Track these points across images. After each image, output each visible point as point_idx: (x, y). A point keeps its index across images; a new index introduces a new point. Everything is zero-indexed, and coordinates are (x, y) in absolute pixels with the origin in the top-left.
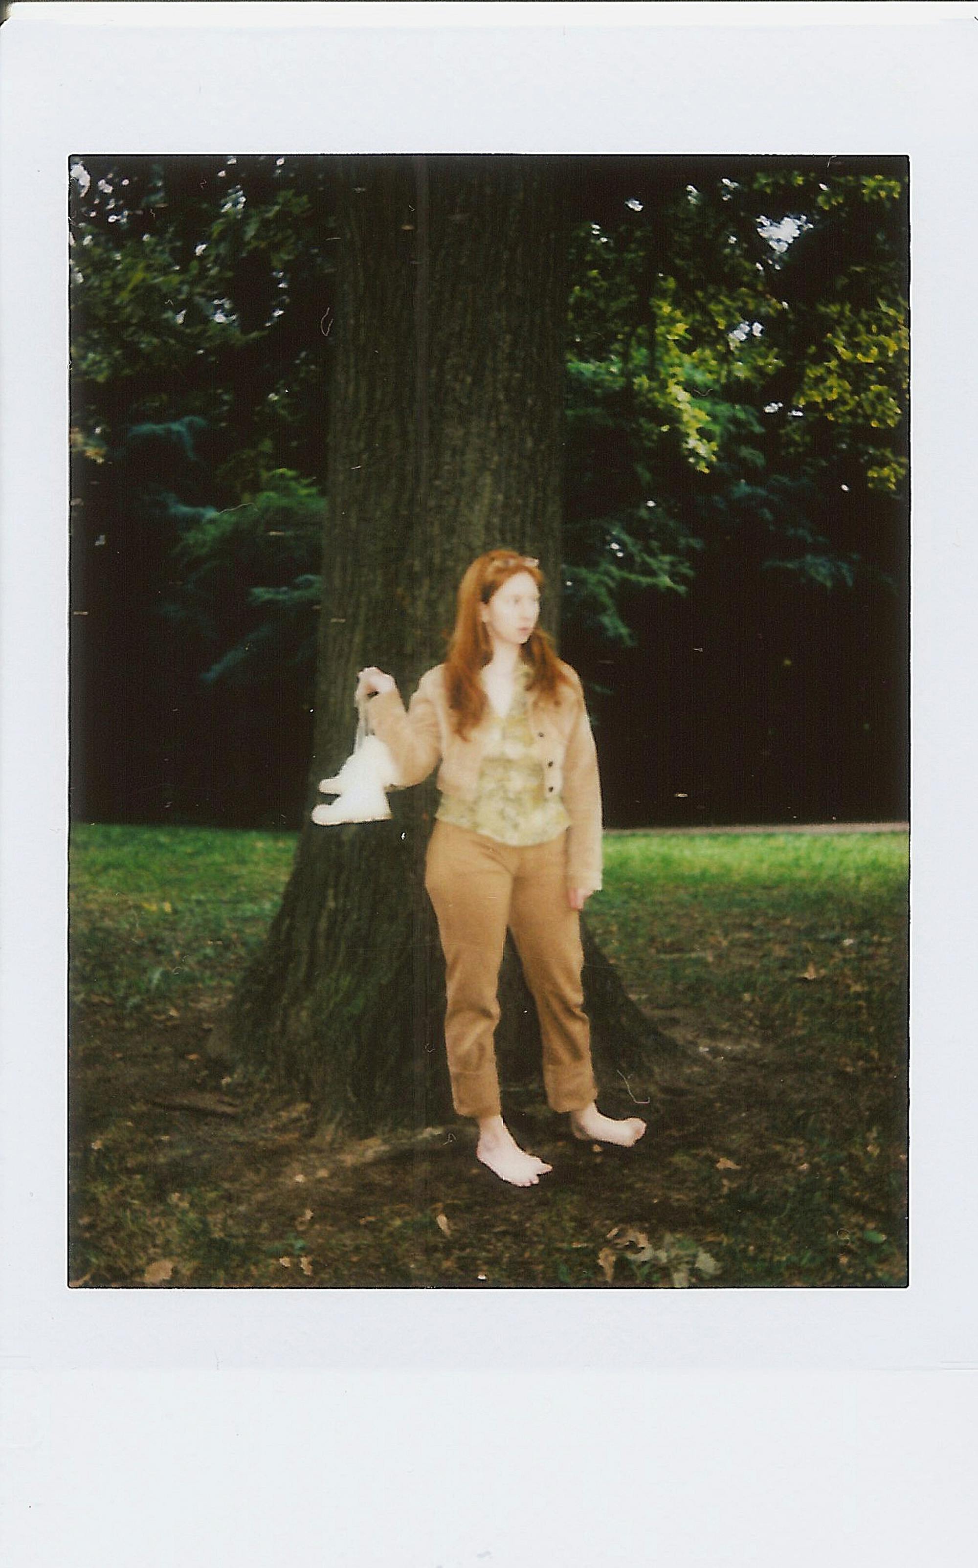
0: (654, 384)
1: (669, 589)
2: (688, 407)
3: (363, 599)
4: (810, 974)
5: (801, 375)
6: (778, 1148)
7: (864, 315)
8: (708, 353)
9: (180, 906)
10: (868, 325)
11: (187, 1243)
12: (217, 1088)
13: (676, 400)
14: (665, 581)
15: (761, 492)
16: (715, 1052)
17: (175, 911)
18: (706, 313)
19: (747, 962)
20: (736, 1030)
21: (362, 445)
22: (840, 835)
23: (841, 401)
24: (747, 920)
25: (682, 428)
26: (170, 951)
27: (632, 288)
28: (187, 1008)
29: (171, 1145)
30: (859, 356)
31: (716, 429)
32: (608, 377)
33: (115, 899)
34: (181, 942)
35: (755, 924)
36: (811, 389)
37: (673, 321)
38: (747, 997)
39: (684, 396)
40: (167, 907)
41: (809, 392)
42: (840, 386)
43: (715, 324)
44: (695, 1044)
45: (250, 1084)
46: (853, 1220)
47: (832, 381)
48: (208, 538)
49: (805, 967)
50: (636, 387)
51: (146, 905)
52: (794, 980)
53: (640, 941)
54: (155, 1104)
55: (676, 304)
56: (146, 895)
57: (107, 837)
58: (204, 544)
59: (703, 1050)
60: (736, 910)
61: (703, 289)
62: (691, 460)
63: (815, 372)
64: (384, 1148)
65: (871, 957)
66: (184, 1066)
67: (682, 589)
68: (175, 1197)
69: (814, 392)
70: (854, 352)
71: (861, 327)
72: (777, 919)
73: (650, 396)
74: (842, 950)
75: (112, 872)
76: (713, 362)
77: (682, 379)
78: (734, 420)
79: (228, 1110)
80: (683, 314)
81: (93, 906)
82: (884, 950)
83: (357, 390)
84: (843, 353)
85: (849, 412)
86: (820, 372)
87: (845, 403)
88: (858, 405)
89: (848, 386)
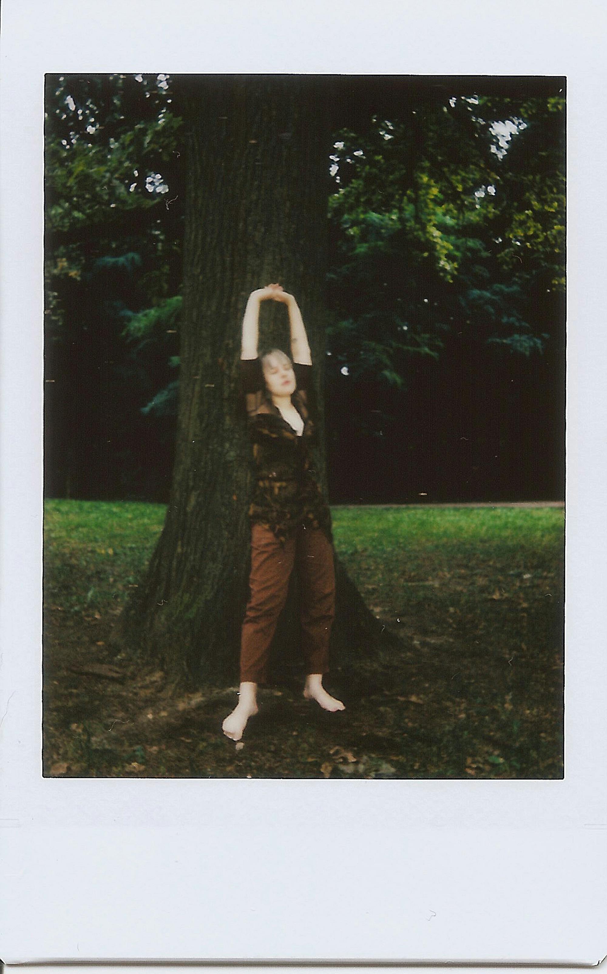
0: (419, 226)
1: (428, 355)
2: (439, 241)
3: (201, 365)
4: (496, 596)
5: (511, 220)
6: (449, 704)
7: (548, 181)
8: (451, 206)
9: (119, 550)
10: (551, 188)
11: (77, 753)
12: (111, 663)
13: (433, 236)
14: (425, 350)
15: (487, 294)
16: (424, 644)
17: (115, 554)
18: (451, 183)
19: (459, 588)
20: (440, 630)
21: (199, 270)
22: (538, 509)
23: (535, 236)
24: (465, 562)
25: (436, 254)
26: (108, 578)
27: (402, 166)
28: (107, 613)
29: (78, 696)
30: (546, 208)
31: (457, 254)
32: (391, 223)
33: (81, 546)
34: (116, 573)
35: (470, 564)
36: (517, 228)
37: (429, 186)
38: (452, 610)
39: (437, 233)
40: (111, 551)
41: (516, 230)
42: (535, 226)
44: (412, 639)
45: (131, 660)
46: (486, 749)
47: (530, 223)
48: (142, 325)
49: (494, 592)
50: (408, 228)
51: (98, 550)
52: (486, 600)
53: (396, 574)
54: (73, 671)
55: (431, 177)
56: (100, 544)
57: (81, 508)
58: (139, 329)
59: (416, 642)
60: (460, 556)
61: (448, 166)
62: (442, 274)
63: (519, 217)
64: (202, 699)
65: (538, 586)
66: (94, 649)
67: (435, 355)
68: (74, 726)
69: (519, 231)
70: (543, 205)
71: (546, 189)
72: (484, 561)
73: (416, 233)
74: (522, 581)
75: (80, 529)
76: (455, 212)
77: (436, 223)
78: (470, 249)
79: (115, 675)
80: (435, 182)
81: (67, 551)
82: (547, 582)
83: (196, 237)
84: (535, 206)
85: (540, 243)
86: (522, 217)
87: (538, 237)
88: (546, 237)
89: (540, 226)
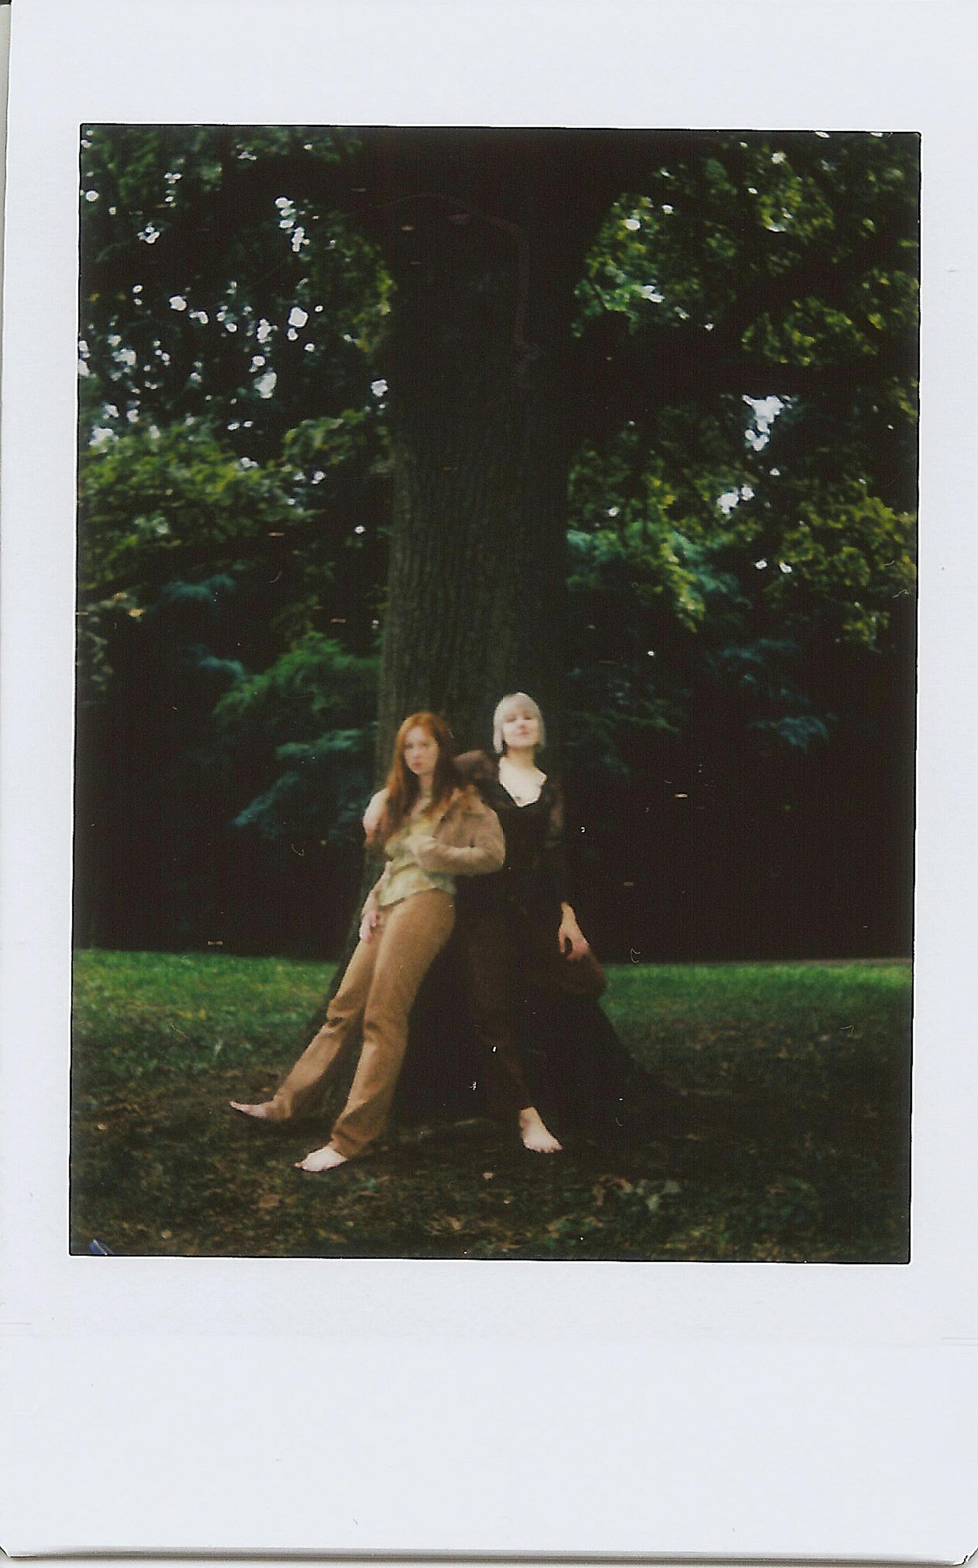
0: (648, 548)
1: (664, 730)
2: (679, 568)
5: (779, 540)
7: (832, 488)
8: (694, 520)
10: (835, 496)
13: (667, 563)
14: (662, 722)
15: (746, 654)
17: (210, 1018)
18: (693, 489)
23: (815, 562)
25: (675, 588)
27: (625, 466)
30: (830, 522)
32: (607, 545)
33: (154, 1009)
36: (790, 549)
37: (662, 493)
39: (675, 558)
40: (202, 1015)
41: (787, 551)
42: (814, 549)
43: (699, 497)
47: (808, 544)
50: (632, 551)
55: (664, 479)
56: (181, 1005)
61: (689, 466)
62: (681, 617)
63: (791, 535)
67: (676, 730)
69: (793, 554)
70: (825, 519)
71: (830, 499)
73: (644, 557)
75: (146, 987)
76: (700, 528)
77: (673, 543)
80: (671, 488)
84: (815, 520)
85: (824, 572)
86: (797, 535)
87: (819, 563)
88: (832, 565)
89: (822, 549)
